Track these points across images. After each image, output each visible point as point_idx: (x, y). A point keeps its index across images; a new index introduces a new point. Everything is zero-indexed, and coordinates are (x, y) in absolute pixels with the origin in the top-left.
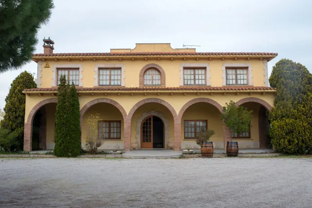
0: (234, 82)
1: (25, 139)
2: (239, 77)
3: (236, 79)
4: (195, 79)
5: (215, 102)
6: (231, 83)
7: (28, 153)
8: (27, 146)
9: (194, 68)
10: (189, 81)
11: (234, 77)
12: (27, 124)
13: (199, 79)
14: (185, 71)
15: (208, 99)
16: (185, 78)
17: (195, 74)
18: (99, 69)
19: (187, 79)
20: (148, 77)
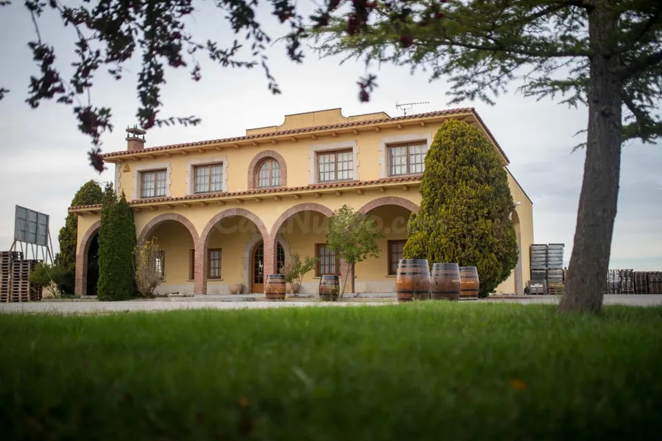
0: (404, 169)
1: (76, 278)
2: (412, 160)
3: (408, 164)
4: (336, 171)
5: (327, 209)
6: (398, 172)
7: (79, 297)
8: (79, 287)
9: (335, 152)
10: (327, 174)
11: (404, 160)
12: (79, 256)
13: (343, 170)
14: (322, 157)
15: (316, 205)
16: (322, 170)
17: (336, 162)
18: (195, 167)
19: (324, 172)
20: (264, 174)
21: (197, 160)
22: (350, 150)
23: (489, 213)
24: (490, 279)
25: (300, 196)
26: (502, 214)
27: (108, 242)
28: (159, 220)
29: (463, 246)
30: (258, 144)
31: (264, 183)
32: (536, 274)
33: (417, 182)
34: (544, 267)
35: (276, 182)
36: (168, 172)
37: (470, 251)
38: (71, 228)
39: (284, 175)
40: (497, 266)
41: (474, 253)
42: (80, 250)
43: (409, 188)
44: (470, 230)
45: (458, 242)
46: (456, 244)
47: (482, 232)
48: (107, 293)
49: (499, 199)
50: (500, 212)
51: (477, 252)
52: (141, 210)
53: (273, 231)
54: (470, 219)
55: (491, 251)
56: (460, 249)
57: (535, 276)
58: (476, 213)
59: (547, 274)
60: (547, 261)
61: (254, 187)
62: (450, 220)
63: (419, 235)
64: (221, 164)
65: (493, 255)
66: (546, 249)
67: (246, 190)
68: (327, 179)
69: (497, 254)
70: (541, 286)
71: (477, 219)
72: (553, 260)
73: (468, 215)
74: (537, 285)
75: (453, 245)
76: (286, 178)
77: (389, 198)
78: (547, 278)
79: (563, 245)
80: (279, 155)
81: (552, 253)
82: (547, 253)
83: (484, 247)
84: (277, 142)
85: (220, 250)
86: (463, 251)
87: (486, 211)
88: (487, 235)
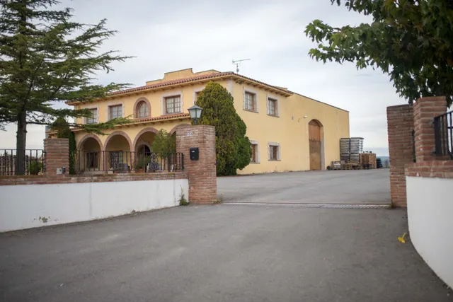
4: (174, 108)
9: (174, 97)
10: (170, 109)
13: (177, 107)
14: (167, 100)
15: (152, 129)
16: (168, 107)
17: (174, 103)
18: (111, 107)
21: (111, 103)
22: (179, 96)
28: (86, 137)
30: (137, 94)
32: (344, 156)
34: (348, 152)
36: (98, 109)
39: (150, 111)
53: (134, 142)
57: (343, 158)
59: (350, 156)
60: (350, 149)
61: (137, 117)
64: (121, 105)
66: (350, 141)
67: (133, 119)
68: (170, 113)
72: (354, 148)
74: (338, 164)
78: (349, 159)
80: (147, 100)
81: (353, 144)
82: (350, 144)
84: (146, 93)
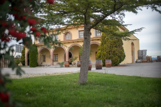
0: (99, 35)
1: (25, 62)
3: (100, 33)
5: (79, 45)
7: (26, 66)
8: (26, 64)
9: (83, 31)
12: (26, 57)
14: (80, 32)
15: (77, 44)
16: (80, 35)
19: (81, 36)
20: (67, 36)
23: (116, 46)
24: (116, 62)
25: (73, 42)
26: (120, 46)
27: (31, 54)
28: (43, 48)
29: (110, 54)
31: (67, 39)
32: (139, 57)
33: (100, 38)
34: (142, 56)
35: (70, 38)
37: (111, 55)
38: (24, 50)
39: (71, 37)
40: (118, 59)
41: (112, 56)
42: (26, 55)
43: (98, 40)
44: (111, 50)
45: (108, 53)
46: (108, 54)
47: (114, 50)
48: (31, 65)
49: (119, 42)
50: (119, 45)
51: (113, 56)
52: (38, 46)
53: (68, 50)
54: (111, 47)
55: (116, 55)
56: (109, 55)
57: (139, 58)
58: (113, 46)
59: (142, 57)
60: (142, 54)
61: (65, 40)
62: (106, 48)
63: (100, 51)
65: (117, 56)
66: (142, 51)
67: (63, 40)
68: (81, 37)
69: (118, 56)
70: (140, 61)
71: (113, 47)
72: (144, 54)
73: (111, 46)
74: (139, 60)
75: (107, 53)
76: (72, 37)
77: (94, 42)
78: (142, 58)
79: (146, 50)
80: (70, 32)
81: (143, 52)
82: (142, 52)
83: (115, 54)
85: (57, 55)
86: (110, 55)
87: (115, 45)
88: (115, 51)
